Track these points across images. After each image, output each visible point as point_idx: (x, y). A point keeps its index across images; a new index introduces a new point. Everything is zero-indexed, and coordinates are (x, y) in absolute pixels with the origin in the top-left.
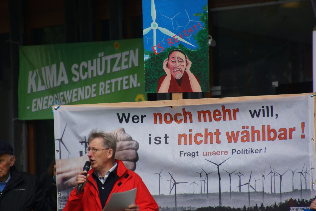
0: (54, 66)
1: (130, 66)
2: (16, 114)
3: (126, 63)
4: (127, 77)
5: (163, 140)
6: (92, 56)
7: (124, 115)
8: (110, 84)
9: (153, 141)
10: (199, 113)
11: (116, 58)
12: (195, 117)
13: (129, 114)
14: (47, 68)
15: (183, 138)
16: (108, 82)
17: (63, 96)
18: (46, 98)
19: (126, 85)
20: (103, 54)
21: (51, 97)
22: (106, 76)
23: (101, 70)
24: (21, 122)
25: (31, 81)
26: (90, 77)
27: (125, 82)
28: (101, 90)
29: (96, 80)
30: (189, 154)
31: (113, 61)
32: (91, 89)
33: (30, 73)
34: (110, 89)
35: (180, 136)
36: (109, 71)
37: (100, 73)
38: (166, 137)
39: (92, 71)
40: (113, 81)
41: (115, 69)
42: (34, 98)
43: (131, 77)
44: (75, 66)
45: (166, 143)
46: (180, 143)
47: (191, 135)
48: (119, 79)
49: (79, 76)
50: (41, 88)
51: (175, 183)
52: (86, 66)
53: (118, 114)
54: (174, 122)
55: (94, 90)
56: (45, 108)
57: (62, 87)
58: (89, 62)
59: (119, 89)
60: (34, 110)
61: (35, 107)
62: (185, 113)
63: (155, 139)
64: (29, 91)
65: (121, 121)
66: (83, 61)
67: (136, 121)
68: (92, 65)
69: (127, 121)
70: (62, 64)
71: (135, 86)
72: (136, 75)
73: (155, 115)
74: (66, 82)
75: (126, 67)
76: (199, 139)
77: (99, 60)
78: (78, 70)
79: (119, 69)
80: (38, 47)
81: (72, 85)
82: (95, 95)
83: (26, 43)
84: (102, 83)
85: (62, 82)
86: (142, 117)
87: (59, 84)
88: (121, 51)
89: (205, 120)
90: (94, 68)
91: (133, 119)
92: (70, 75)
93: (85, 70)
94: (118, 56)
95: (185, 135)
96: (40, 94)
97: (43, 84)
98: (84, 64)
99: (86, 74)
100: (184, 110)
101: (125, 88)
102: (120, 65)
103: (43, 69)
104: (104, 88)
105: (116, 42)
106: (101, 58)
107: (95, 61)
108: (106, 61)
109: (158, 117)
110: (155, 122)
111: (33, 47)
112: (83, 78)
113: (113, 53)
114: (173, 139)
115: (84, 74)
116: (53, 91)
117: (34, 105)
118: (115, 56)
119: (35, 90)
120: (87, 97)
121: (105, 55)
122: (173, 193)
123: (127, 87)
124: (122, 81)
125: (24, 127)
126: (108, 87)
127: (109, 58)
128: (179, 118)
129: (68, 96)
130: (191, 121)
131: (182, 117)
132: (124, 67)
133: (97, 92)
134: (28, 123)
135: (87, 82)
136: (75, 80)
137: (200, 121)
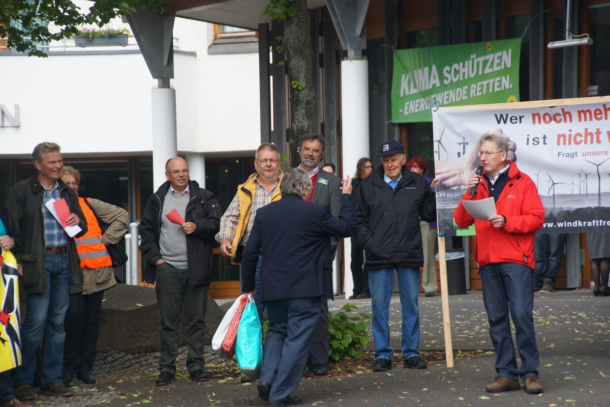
0: (426, 69)
1: (503, 68)
2: (390, 118)
3: (499, 64)
4: (499, 79)
5: (541, 141)
6: (464, 58)
7: (501, 116)
8: (482, 86)
9: (531, 141)
10: (579, 112)
11: (488, 60)
12: (575, 116)
13: (507, 115)
14: (420, 71)
15: (562, 139)
16: (479, 84)
17: (434, 98)
18: (418, 101)
19: (498, 87)
20: (475, 55)
21: (423, 100)
22: (478, 78)
23: (473, 72)
24: (394, 124)
25: (404, 85)
26: (461, 79)
27: (497, 84)
28: (472, 92)
29: (468, 82)
30: (568, 155)
31: (485, 62)
32: (462, 91)
33: (403, 76)
34: (481, 91)
35: (559, 136)
36: (480, 73)
37: (472, 75)
38: (545, 138)
39: (464, 73)
40: (485, 83)
41: (487, 71)
42: (407, 101)
43: (503, 78)
44: (447, 68)
45: (545, 143)
46: (559, 144)
47: (570, 135)
48: (491, 81)
49: (450, 78)
50: (414, 91)
51: (554, 184)
52: (457, 69)
53: (496, 115)
54: (553, 122)
55: (465, 92)
56: (417, 110)
57: (434, 90)
58: (461, 64)
59: (491, 91)
60: (406, 113)
61: (408, 110)
62: (565, 113)
63: (534, 140)
64: (402, 95)
65: (499, 122)
66: (455, 63)
67: (514, 121)
68: (464, 67)
69: (505, 122)
70: (434, 67)
71: (507, 87)
72: (508, 77)
73: (534, 116)
74: (438, 85)
75: (499, 68)
76: (579, 139)
77: (471, 62)
78: (449, 72)
79: (491, 70)
80: (411, 50)
81: (444, 87)
82: (466, 97)
83: (400, 47)
84: (473, 85)
85: (434, 85)
86: (521, 118)
87: (431, 87)
88: (494, 51)
89: (586, 120)
90: (466, 70)
91: (511, 120)
92: (442, 78)
93: (457, 72)
94: (490, 57)
95: (564, 136)
96: (412, 98)
97: (415, 87)
98: (455, 66)
99: (458, 76)
100: (563, 110)
101: (497, 89)
102: (492, 66)
103: (416, 72)
104: (475, 90)
105: (489, 43)
106: (473, 60)
107: (466, 63)
108: (478, 63)
109: (537, 117)
110: (534, 122)
111: (407, 50)
112: (455, 80)
113: (485, 54)
114: (552, 140)
115: (455, 77)
116: (425, 94)
117: (406, 108)
118: (487, 57)
119: (407, 93)
120: (458, 100)
121: (477, 57)
122: (551, 194)
123: (499, 89)
124: (494, 83)
125: (397, 129)
126: (479, 89)
127: (481, 59)
128: (558, 118)
129: (439, 98)
130: (571, 121)
131: (562, 117)
132: (496, 68)
133: (468, 94)
134: (401, 125)
135: (459, 84)
136: (446, 82)
137: (580, 120)
